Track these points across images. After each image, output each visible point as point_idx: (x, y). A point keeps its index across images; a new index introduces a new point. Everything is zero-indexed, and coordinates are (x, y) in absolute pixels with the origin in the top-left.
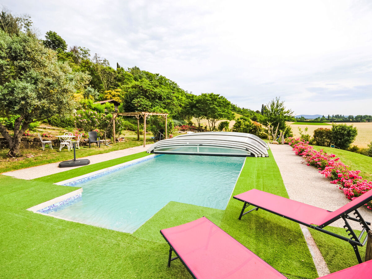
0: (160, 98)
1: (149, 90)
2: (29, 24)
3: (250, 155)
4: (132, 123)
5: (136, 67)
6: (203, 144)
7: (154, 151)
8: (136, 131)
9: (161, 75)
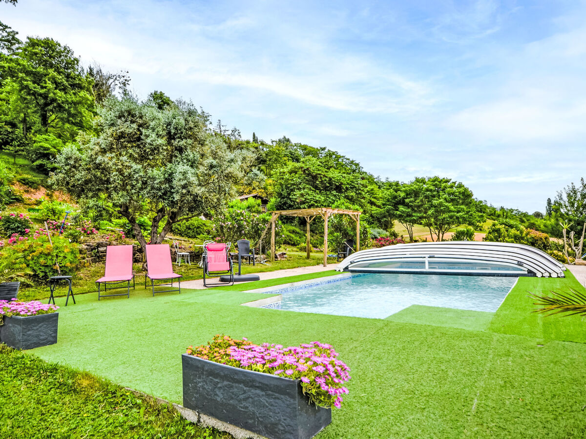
0: (339, 188)
1: (320, 174)
2: (126, 82)
3: (526, 273)
4: (290, 232)
5: (285, 137)
6: (436, 256)
7: (349, 269)
8: (298, 246)
9: (329, 150)
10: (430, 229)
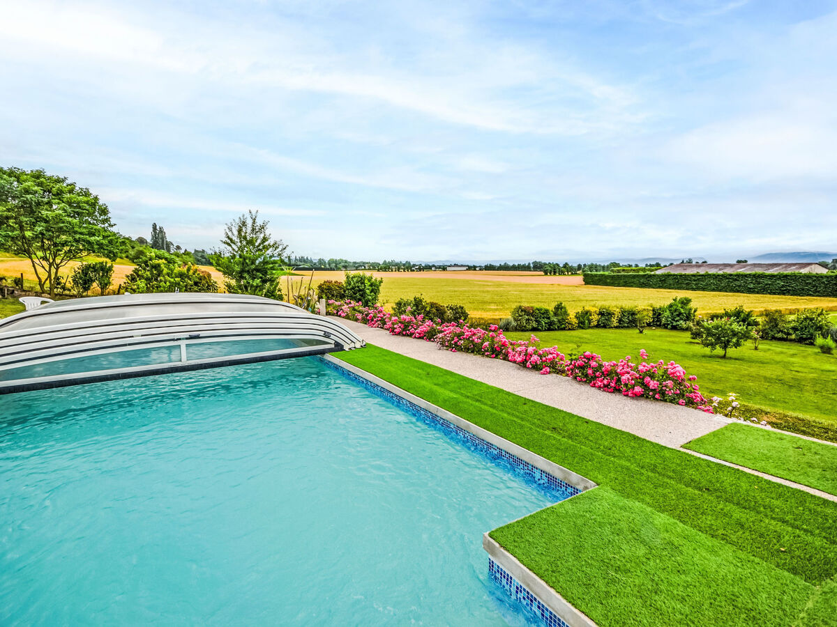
3: (333, 346)
6: (201, 333)
10: (33, 262)
